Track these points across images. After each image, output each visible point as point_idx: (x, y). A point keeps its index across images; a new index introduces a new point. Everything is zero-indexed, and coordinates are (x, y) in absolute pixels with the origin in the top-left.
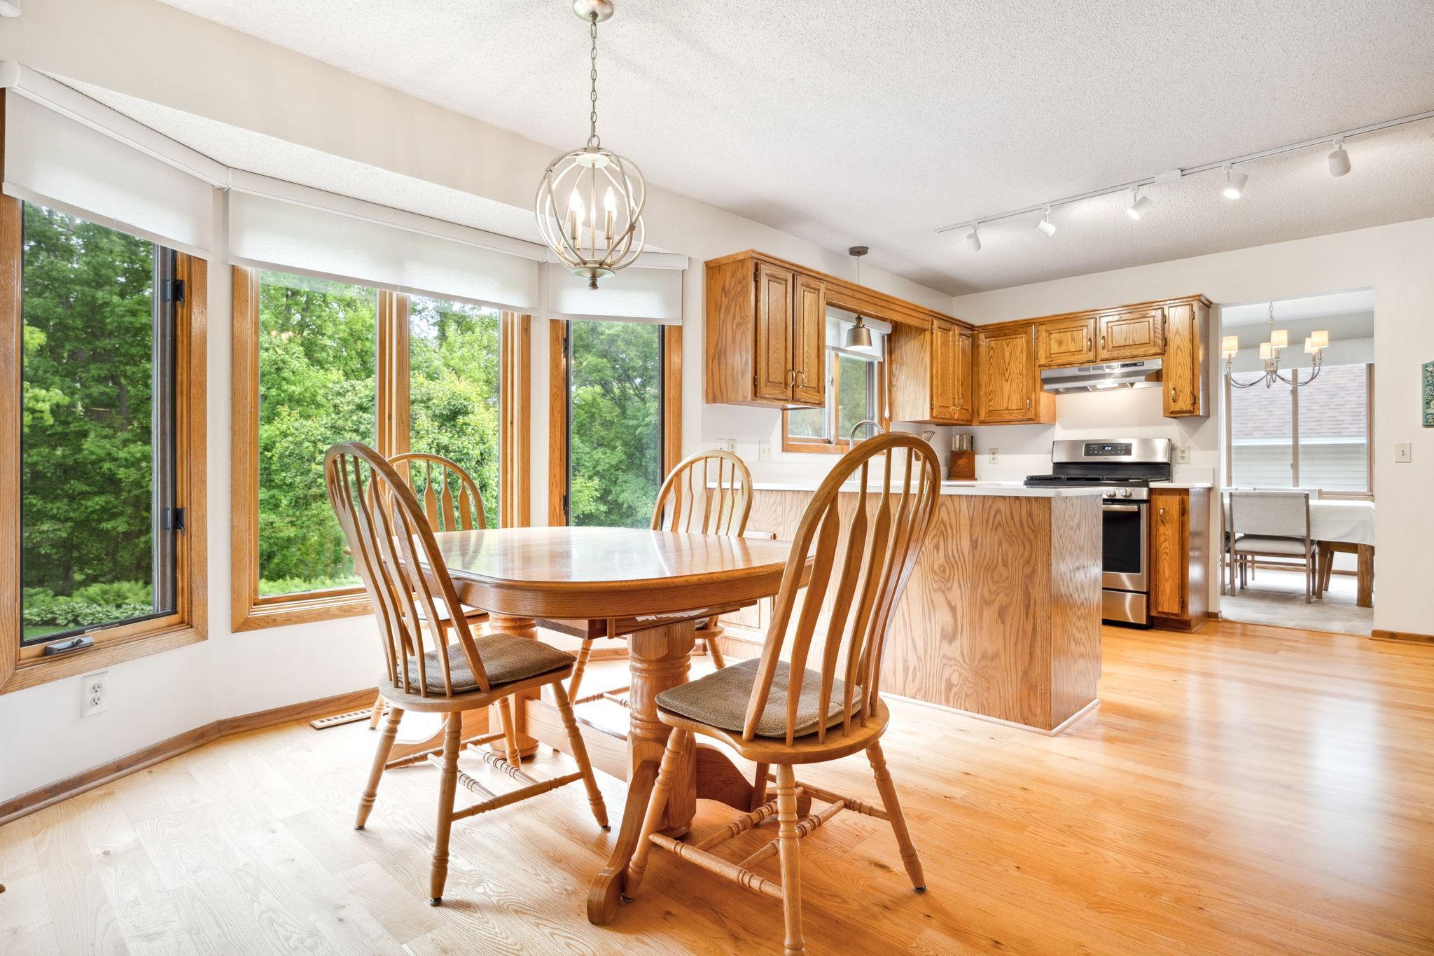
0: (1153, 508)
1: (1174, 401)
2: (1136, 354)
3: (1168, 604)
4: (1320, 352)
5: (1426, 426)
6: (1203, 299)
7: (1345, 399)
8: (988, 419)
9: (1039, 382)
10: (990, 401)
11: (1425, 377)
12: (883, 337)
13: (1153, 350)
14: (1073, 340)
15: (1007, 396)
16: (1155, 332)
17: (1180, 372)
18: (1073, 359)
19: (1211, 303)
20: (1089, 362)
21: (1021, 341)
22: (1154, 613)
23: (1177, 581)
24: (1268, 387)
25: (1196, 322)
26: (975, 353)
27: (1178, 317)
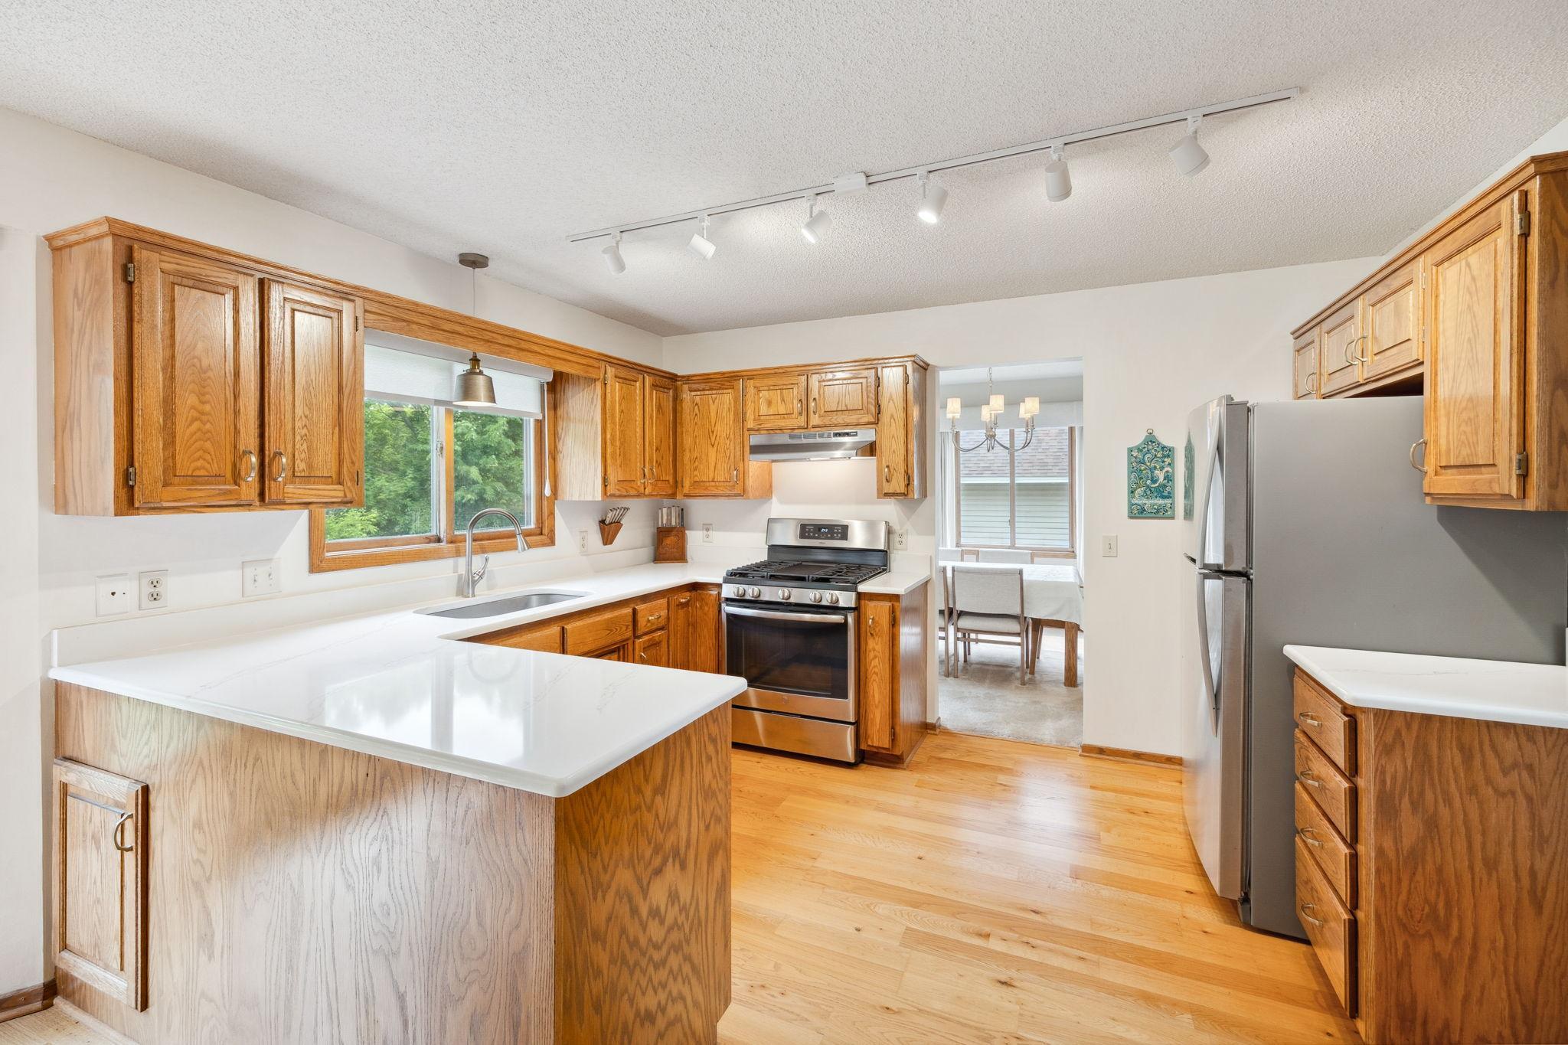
0: (862, 617)
1: (887, 481)
2: (848, 421)
3: (878, 737)
4: (1032, 418)
5: (1131, 517)
6: (918, 361)
7: (1050, 444)
8: (692, 493)
9: (747, 449)
10: (695, 470)
11: (1130, 463)
12: (542, 386)
13: (866, 419)
14: (783, 400)
15: (713, 464)
16: (868, 397)
17: (894, 447)
18: (782, 423)
19: (928, 365)
20: (800, 428)
21: (727, 398)
22: (863, 747)
23: (887, 709)
24: (989, 451)
25: (910, 387)
26: (679, 408)
27: (892, 377)
